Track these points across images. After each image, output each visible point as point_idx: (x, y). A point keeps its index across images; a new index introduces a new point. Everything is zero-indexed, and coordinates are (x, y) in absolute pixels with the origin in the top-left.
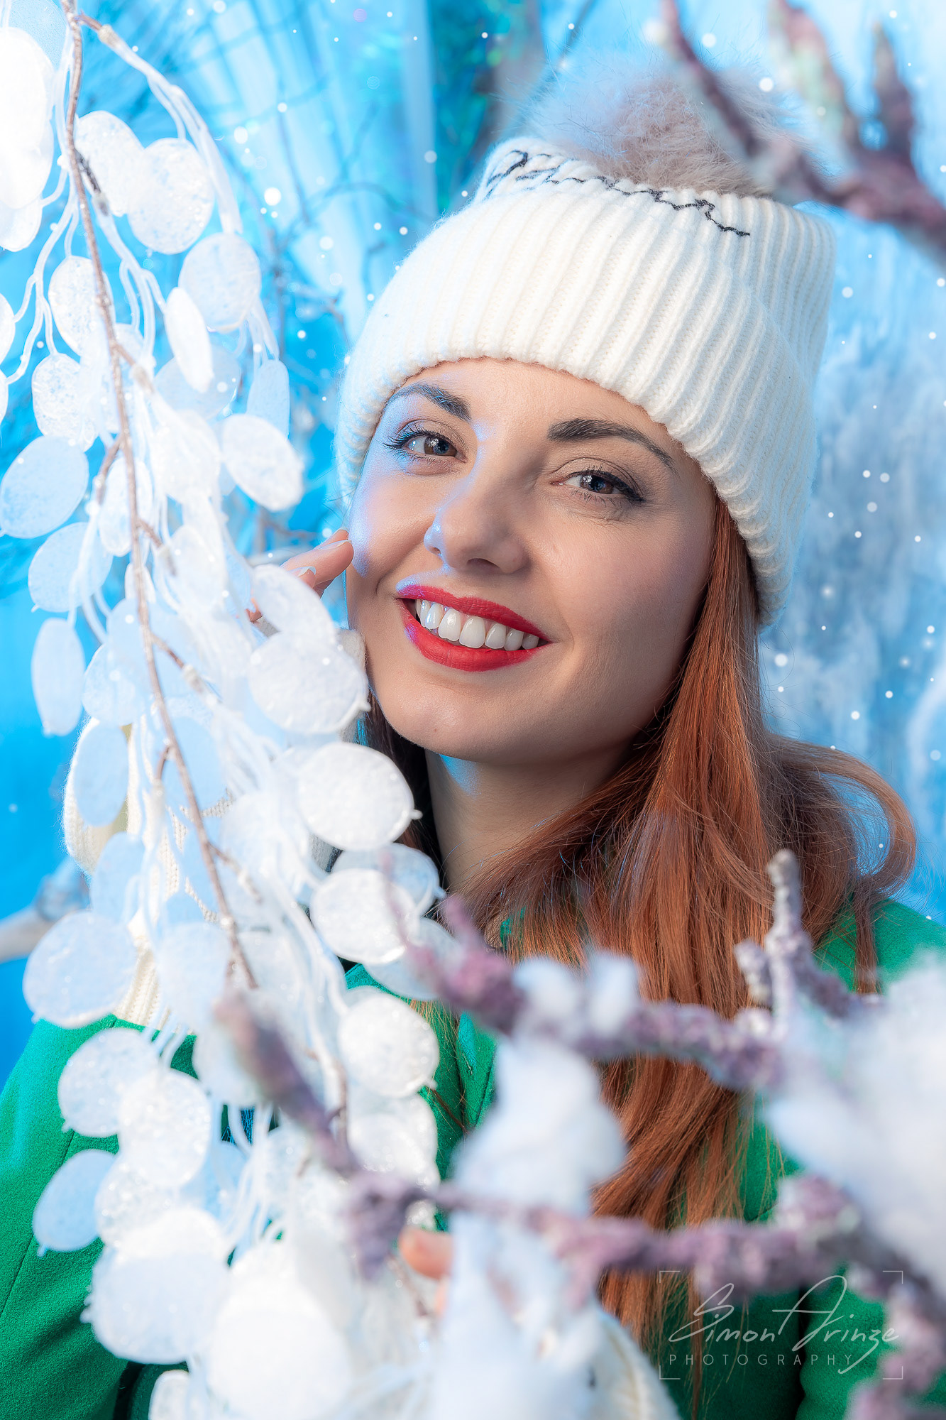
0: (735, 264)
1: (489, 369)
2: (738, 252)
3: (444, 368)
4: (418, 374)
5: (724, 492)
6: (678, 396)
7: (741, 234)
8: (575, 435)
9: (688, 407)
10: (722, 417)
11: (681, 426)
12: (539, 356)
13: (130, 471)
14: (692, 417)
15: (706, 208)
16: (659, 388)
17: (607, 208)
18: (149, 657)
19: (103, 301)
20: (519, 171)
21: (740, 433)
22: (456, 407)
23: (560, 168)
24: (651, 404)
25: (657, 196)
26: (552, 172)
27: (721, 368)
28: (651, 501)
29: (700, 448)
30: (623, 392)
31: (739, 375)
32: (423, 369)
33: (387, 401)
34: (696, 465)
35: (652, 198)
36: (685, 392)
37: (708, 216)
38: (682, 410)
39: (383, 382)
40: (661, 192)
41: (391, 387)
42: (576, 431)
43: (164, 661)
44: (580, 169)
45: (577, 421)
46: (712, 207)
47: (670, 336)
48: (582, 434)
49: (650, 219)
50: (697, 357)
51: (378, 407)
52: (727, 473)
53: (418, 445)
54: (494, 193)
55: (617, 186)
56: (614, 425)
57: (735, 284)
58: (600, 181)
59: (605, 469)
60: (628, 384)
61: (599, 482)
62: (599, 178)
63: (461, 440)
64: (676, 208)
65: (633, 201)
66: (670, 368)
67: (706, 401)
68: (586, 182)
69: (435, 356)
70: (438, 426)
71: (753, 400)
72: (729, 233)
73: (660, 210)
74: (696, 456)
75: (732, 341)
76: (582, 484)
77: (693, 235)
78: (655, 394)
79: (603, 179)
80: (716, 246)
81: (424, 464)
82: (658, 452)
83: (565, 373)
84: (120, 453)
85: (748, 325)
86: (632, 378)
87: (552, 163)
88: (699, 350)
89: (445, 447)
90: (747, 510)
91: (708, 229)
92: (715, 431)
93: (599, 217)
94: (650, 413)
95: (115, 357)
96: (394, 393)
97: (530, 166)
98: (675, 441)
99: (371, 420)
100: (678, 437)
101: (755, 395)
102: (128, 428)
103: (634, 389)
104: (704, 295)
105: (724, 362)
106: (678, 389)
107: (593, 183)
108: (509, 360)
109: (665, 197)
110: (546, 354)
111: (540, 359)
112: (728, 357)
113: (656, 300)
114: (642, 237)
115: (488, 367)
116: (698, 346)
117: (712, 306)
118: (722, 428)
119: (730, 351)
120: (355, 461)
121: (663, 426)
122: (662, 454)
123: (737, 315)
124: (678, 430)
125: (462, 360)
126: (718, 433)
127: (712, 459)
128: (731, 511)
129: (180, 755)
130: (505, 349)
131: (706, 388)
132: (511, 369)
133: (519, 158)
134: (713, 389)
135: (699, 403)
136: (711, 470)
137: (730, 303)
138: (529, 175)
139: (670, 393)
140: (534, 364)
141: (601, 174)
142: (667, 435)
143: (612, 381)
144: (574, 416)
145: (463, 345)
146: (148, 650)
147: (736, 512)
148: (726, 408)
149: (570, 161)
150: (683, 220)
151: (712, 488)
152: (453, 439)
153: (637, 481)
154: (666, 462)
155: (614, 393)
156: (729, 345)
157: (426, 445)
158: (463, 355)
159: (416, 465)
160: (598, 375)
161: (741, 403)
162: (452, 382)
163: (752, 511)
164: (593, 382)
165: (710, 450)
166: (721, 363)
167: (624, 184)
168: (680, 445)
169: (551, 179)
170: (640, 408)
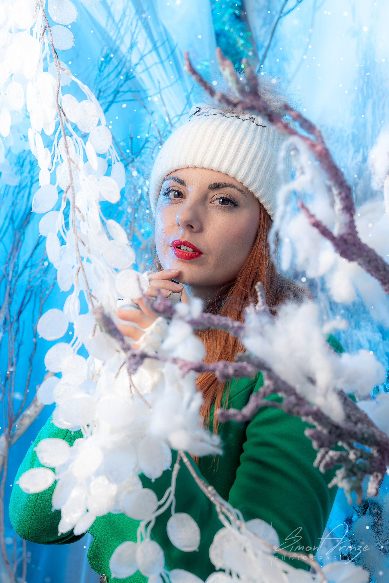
0: (262, 135)
1: (190, 171)
2: (263, 132)
3: (178, 171)
4: (170, 174)
5: (262, 201)
6: (245, 174)
7: (263, 126)
8: (216, 187)
9: (248, 177)
10: (259, 179)
11: (246, 183)
12: (204, 165)
13: (73, 192)
14: (249, 180)
15: (252, 120)
16: (239, 172)
17: (222, 122)
18: (76, 243)
19: (66, 146)
20: (198, 113)
21: (265, 184)
22: (182, 182)
23: (210, 112)
24: (237, 177)
25: (238, 117)
26: (207, 113)
27: (258, 165)
28: (240, 206)
29: (252, 189)
30: (229, 174)
31: (263, 167)
32: (172, 172)
33: (162, 183)
34: (252, 194)
35: (236, 118)
36: (247, 173)
37: (253, 122)
38: (246, 178)
39: (160, 177)
40: (239, 116)
41: (163, 178)
42: (216, 186)
43: (80, 243)
44: (215, 111)
45: (216, 183)
46: (254, 119)
47: (242, 157)
48: (218, 187)
49: (235, 124)
50: (250, 162)
51: (160, 185)
52: (261, 196)
53: (172, 194)
54: (191, 120)
55: (226, 115)
56: (227, 184)
57: (261, 142)
58: (221, 114)
59: (225, 196)
60: (230, 172)
61: (225, 201)
62: (221, 113)
63: (184, 192)
64: (243, 120)
65: (230, 119)
66: (242, 166)
67: (253, 175)
68: (217, 115)
69: (174, 168)
70: (177, 188)
71: (268, 174)
72: (260, 126)
73: (238, 121)
74: (252, 191)
75: (260, 157)
76: (220, 202)
77: (248, 128)
78: (238, 174)
79: (222, 113)
80: (255, 131)
81: (173, 201)
82: (240, 191)
83: (212, 170)
84: (70, 188)
85: (266, 152)
86: (231, 170)
87: (207, 110)
88: (251, 160)
89: (180, 195)
90: (269, 206)
91: (253, 126)
92: (256, 183)
93: (220, 125)
94: (237, 180)
95: (69, 162)
96: (164, 179)
97: (201, 111)
98: (245, 187)
99: (159, 189)
100: (246, 186)
101: (269, 172)
102: (73, 181)
103: (232, 173)
104: (252, 145)
105: (258, 163)
106: (245, 172)
107: (219, 115)
108: (195, 167)
109: (240, 117)
110: (206, 164)
111: (205, 166)
112: (259, 162)
113: (237, 147)
114: (232, 129)
115: (190, 170)
116: (250, 159)
117: (254, 148)
118: (259, 182)
119: (260, 160)
120: (155, 202)
121: (241, 183)
122: (242, 191)
123: (262, 150)
124: (245, 184)
125: (182, 168)
126: (258, 184)
127: (257, 192)
128: (264, 207)
129: (83, 269)
130: (194, 164)
131: (253, 171)
132: (197, 170)
133: (198, 109)
134: (255, 171)
135: (251, 176)
136: (257, 195)
137: (259, 147)
138: (201, 114)
139: (242, 173)
140: (203, 168)
141: (222, 112)
142: (243, 186)
143: (225, 171)
144: (215, 182)
145: (182, 164)
146: (76, 240)
147: (266, 207)
148: (260, 177)
149: (212, 109)
150: (245, 124)
151: (258, 200)
152: (182, 192)
153: (235, 199)
154: (243, 194)
155: (226, 175)
156: (260, 159)
157: (174, 194)
158: (182, 167)
159: (171, 201)
160: (221, 170)
161: (265, 175)
162: (180, 175)
163: (270, 206)
164: (220, 172)
165: (256, 189)
166: (257, 164)
167: (228, 115)
168: (247, 188)
169: (207, 115)
170: (234, 178)
